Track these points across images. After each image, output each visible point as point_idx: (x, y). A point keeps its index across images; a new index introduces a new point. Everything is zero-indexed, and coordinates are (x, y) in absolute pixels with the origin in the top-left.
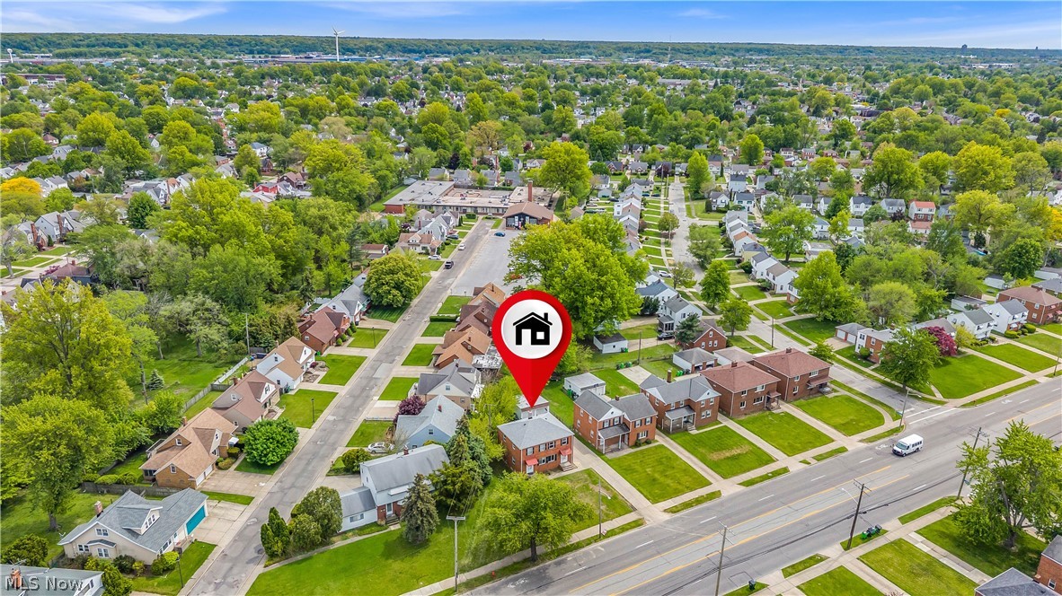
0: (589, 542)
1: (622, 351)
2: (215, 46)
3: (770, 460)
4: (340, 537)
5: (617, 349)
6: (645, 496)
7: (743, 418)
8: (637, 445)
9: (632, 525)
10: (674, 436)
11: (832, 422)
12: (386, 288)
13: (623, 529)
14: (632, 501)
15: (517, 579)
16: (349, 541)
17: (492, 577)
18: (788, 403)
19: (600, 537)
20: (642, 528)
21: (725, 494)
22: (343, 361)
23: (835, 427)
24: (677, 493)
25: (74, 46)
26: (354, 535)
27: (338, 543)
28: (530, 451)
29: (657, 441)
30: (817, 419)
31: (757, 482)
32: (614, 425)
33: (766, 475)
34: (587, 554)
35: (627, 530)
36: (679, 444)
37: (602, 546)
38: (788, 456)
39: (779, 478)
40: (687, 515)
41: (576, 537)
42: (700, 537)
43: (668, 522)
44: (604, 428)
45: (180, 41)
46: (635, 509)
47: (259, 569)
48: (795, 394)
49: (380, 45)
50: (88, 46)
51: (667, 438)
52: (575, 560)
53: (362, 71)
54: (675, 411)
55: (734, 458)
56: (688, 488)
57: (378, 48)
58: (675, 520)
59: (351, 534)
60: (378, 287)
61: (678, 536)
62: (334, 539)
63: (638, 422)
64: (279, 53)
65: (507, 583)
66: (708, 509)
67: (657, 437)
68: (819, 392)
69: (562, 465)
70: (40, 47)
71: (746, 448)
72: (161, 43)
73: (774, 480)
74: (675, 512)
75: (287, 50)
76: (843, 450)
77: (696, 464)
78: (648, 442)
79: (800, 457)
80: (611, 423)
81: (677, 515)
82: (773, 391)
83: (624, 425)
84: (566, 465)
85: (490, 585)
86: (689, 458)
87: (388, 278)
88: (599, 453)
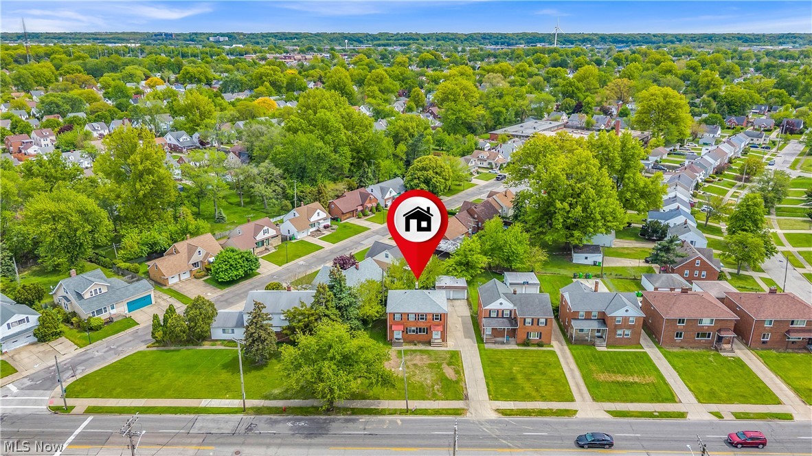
0: (393, 412)
1: (595, 265)
2: (473, 39)
3: (672, 398)
4: (210, 343)
5: (590, 261)
6: (489, 391)
7: (676, 350)
8: (526, 343)
9: (450, 412)
10: (574, 347)
11: (797, 384)
12: (416, 181)
13: (437, 412)
14: (470, 392)
15: (299, 420)
16: (214, 348)
17: (283, 411)
18: (750, 348)
19: (407, 411)
20: (459, 418)
21: (580, 415)
22: (351, 228)
23: (797, 391)
24: (528, 397)
25: (387, 40)
26: (221, 344)
27: (207, 346)
28: (397, 317)
29: (552, 346)
30: (777, 374)
31: (631, 416)
32: (503, 317)
33: (652, 413)
34: (383, 422)
35: (441, 414)
36: (573, 355)
37: (401, 420)
38: (699, 402)
39: (664, 421)
40: (517, 422)
41: (385, 404)
42: (509, 447)
43: (491, 422)
44: (490, 317)
45: (451, 37)
46: (466, 398)
47: (143, 347)
48: (764, 342)
49: (595, 38)
50: (395, 40)
51: (566, 347)
52: (366, 423)
53: (564, 53)
54: (584, 321)
55: (625, 384)
56: (543, 396)
57: (593, 39)
58: (500, 422)
59: (219, 343)
60: (412, 180)
61: (489, 437)
62: (206, 343)
63: (529, 320)
64: (517, 44)
65: (289, 420)
66: (546, 423)
67: (554, 343)
68: (805, 348)
69: (432, 340)
70: (368, 41)
71: (651, 379)
72: (440, 38)
73: (657, 421)
74: (506, 415)
75: (522, 41)
76: (788, 417)
77: (574, 378)
78: (540, 345)
79: (715, 407)
80: (500, 314)
81: (507, 419)
82: (727, 329)
83: (513, 320)
84: (436, 341)
85: (274, 417)
86: (572, 370)
87: (419, 173)
88: (480, 340)
